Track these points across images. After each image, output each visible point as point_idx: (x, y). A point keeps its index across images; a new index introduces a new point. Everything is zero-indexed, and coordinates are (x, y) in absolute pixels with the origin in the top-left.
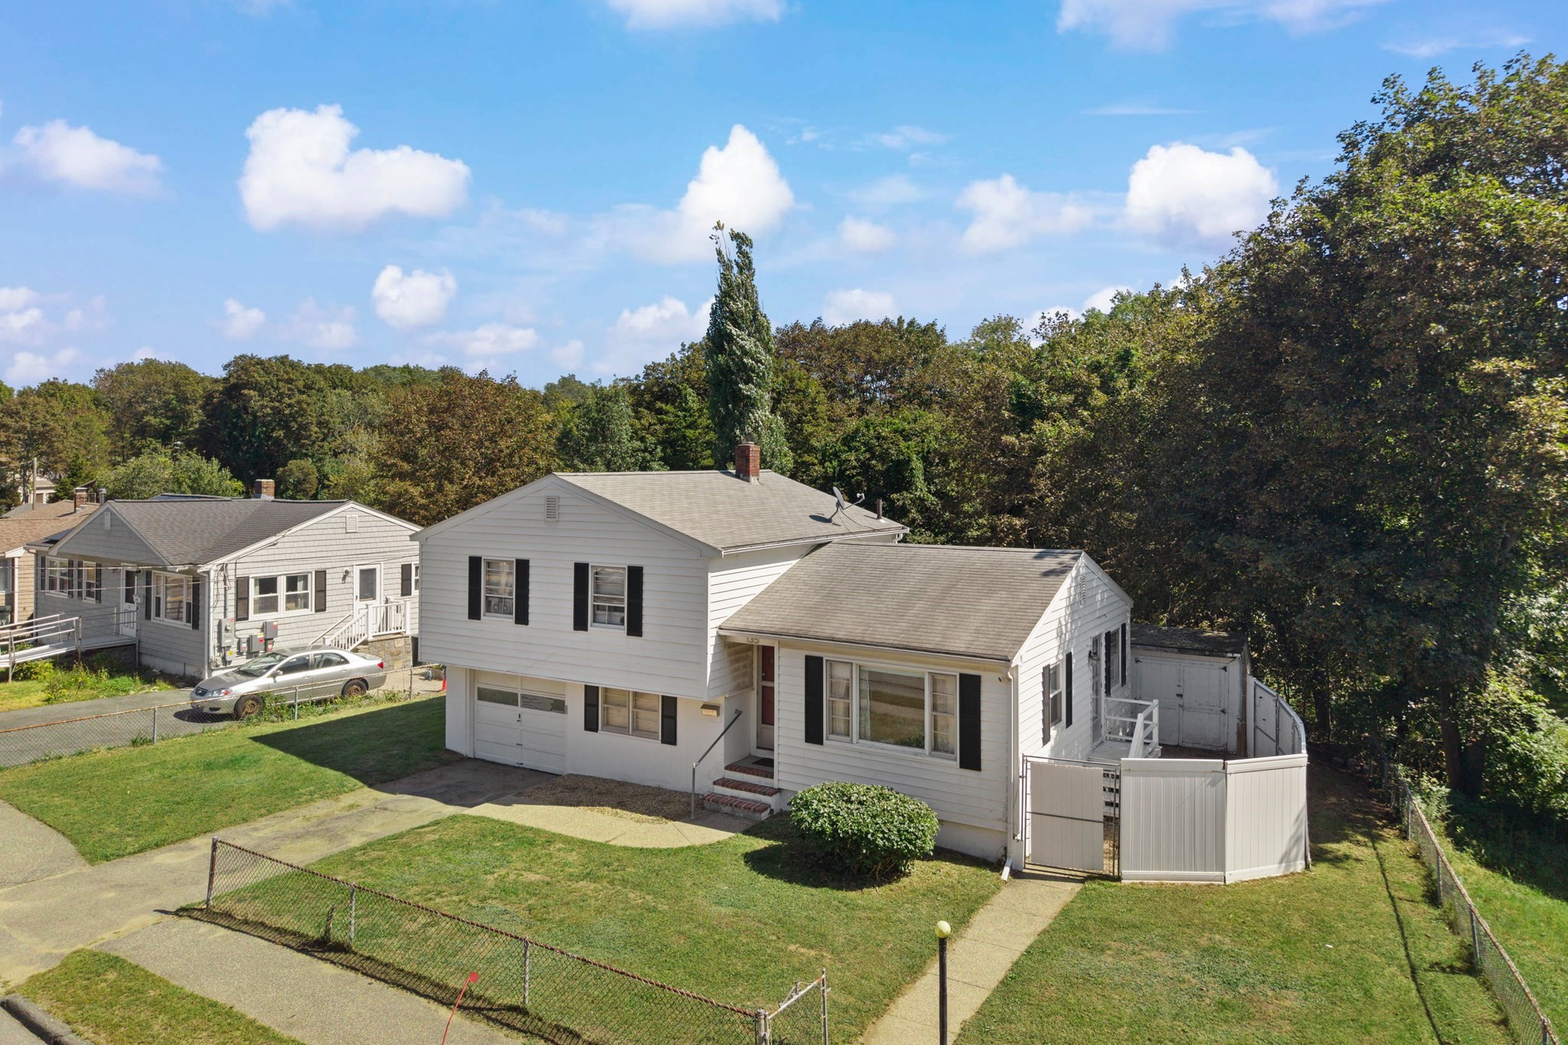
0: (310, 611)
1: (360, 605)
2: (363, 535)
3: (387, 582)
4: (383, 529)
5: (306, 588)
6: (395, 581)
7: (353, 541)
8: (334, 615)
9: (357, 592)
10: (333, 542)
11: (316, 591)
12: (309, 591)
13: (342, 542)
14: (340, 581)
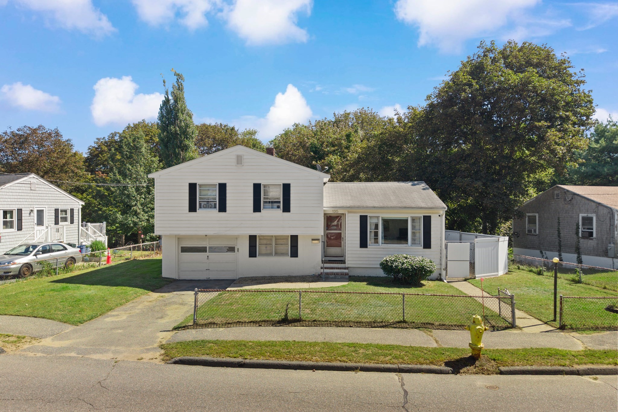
0: (15, 229)
1: (37, 228)
2: (38, 192)
3: (49, 217)
4: (47, 190)
5: (11, 217)
6: (52, 217)
7: (34, 195)
8: (26, 232)
9: (36, 222)
10: (25, 194)
11: (18, 220)
12: (14, 219)
13: (29, 194)
14: (28, 215)
